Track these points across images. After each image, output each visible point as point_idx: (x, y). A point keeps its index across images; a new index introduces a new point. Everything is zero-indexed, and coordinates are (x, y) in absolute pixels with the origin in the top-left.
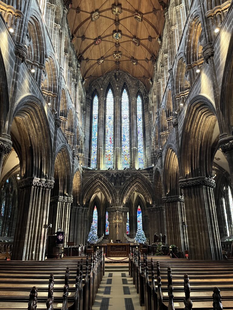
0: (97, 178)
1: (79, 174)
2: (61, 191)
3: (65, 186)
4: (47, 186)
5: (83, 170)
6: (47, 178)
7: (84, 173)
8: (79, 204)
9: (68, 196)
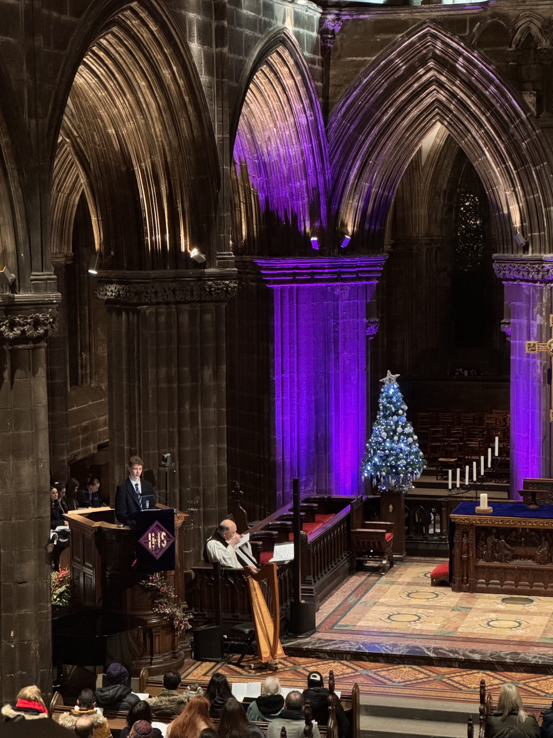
0: (423, 62)
1: (291, 62)
2: (159, 237)
3: (180, 205)
4: (17, 331)
5: (321, 11)
6: (13, 287)
7: (333, 32)
8: (313, 235)
9: (204, 265)
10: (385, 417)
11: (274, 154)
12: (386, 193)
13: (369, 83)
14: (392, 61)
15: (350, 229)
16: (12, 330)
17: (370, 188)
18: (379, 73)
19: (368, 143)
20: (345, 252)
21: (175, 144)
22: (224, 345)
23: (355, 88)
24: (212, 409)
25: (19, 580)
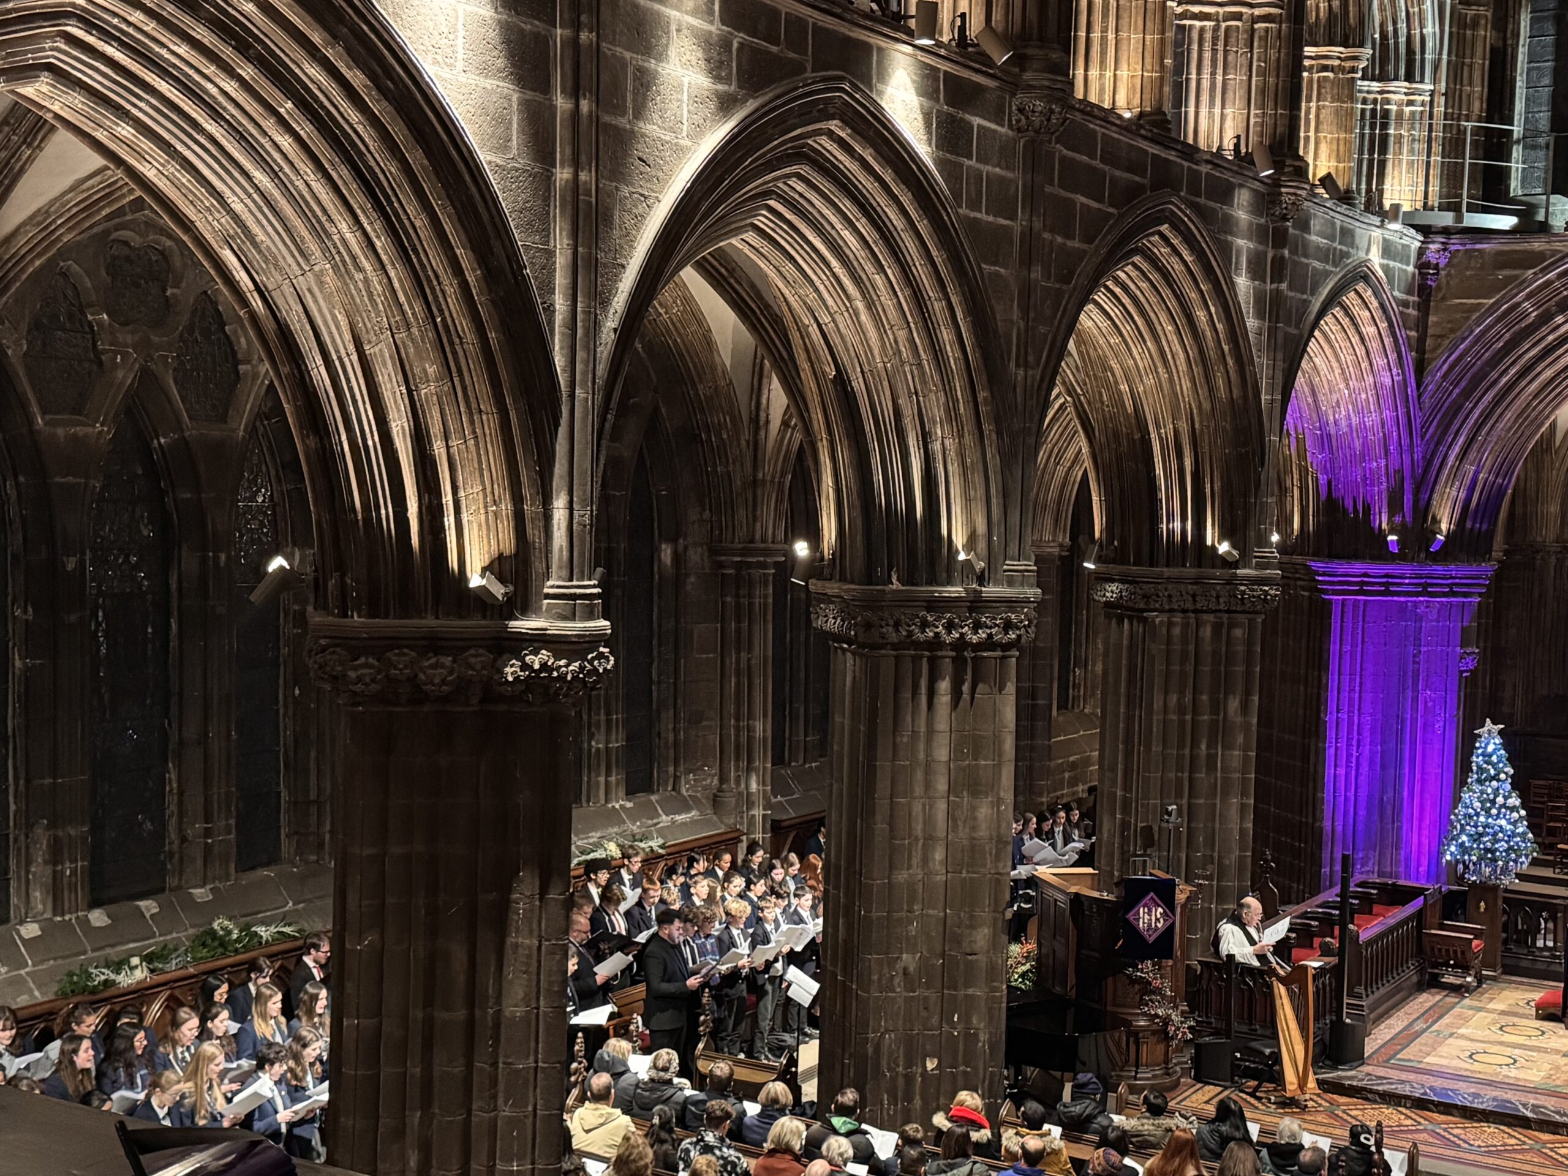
1: (1374, 304)
2: (1177, 525)
3: (1208, 486)
4: (982, 634)
5: (1422, 239)
6: (981, 579)
7: (1437, 265)
8: (1391, 532)
9: (1235, 565)
10: (1480, 781)
11: (1344, 424)
12: (1499, 480)
13: (1483, 333)
14: (1519, 304)
15: (1444, 526)
16: (976, 633)
17: (1477, 473)
18: (1498, 320)
19: (1477, 412)
20: (1435, 557)
21: (1206, 405)
22: (1258, 669)
23: (1464, 339)
24: (1236, 753)
25: (968, 950)
